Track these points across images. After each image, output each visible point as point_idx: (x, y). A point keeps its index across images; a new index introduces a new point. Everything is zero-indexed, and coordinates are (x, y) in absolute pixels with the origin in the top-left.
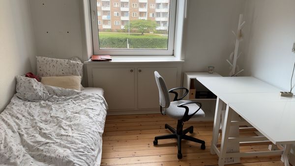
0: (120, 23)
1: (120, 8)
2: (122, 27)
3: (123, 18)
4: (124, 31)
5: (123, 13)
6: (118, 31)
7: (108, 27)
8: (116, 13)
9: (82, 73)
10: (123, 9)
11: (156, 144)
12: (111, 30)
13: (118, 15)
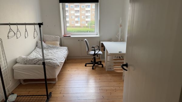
0: (85, 23)
1: (85, 14)
2: (86, 25)
3: (87, 20)
4: (87, 27)
5: (87, 17)
6: (84, 27)
7: (78, 25)
8: (83, 16)
9: (60, 41)
10: (87, 14)
11: (86, 66)
12: (80, 27)
13: (84, 18)
